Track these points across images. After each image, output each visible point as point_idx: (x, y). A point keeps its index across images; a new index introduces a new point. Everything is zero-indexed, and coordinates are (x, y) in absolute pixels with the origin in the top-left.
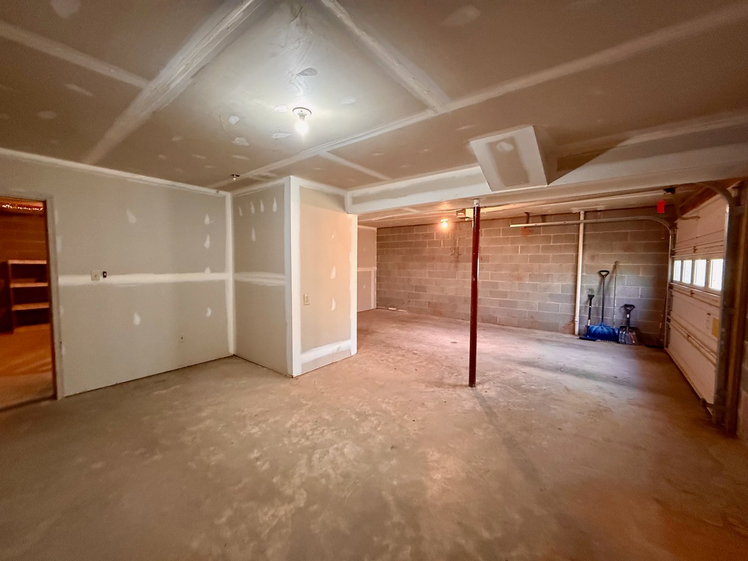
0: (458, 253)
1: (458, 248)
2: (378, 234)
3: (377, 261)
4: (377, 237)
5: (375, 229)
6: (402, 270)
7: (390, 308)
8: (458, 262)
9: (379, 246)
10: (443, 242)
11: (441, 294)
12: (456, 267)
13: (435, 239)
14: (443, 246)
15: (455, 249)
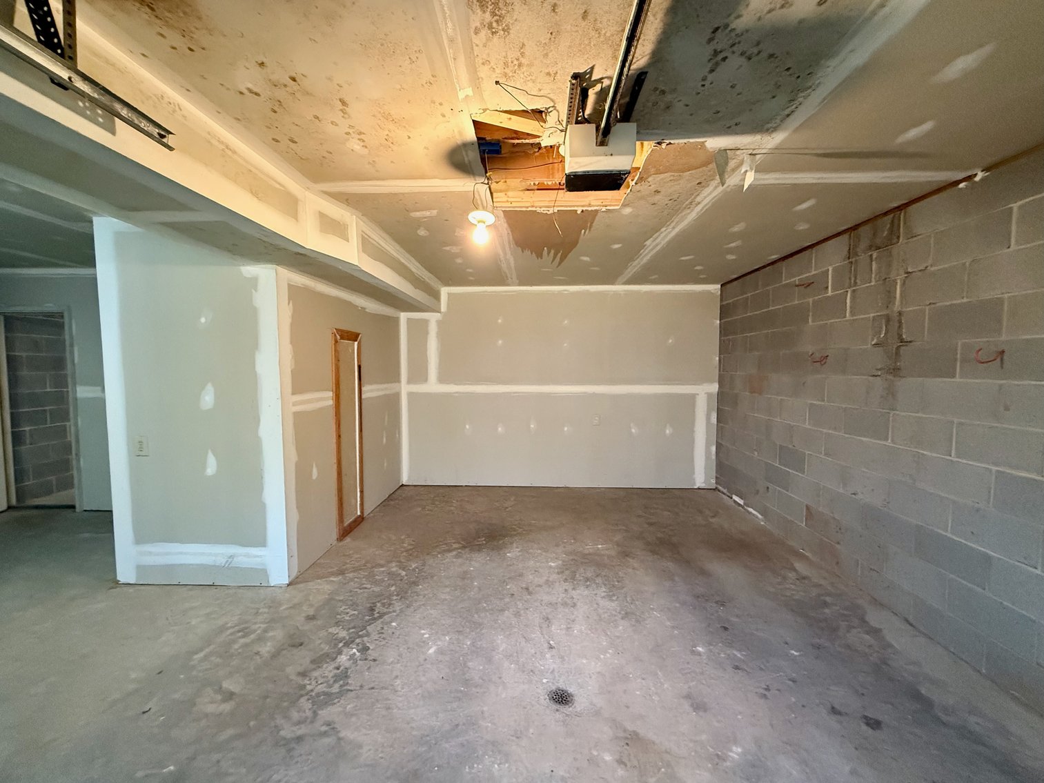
0: (900, 336)
1: (900, 314)
2: (721, 300)
3: (720, 370)
4: (722, 307)
5: (714, 288)
6: (756, 395)
7: (735, 497)
8: (895, 371)
9: (725, 330)
10: (853, 298)
11: (841, 491)
12: (891, 393)
13: (830, 293)
14: (852, 313)
15: (888, 319)
